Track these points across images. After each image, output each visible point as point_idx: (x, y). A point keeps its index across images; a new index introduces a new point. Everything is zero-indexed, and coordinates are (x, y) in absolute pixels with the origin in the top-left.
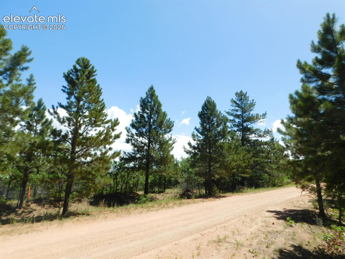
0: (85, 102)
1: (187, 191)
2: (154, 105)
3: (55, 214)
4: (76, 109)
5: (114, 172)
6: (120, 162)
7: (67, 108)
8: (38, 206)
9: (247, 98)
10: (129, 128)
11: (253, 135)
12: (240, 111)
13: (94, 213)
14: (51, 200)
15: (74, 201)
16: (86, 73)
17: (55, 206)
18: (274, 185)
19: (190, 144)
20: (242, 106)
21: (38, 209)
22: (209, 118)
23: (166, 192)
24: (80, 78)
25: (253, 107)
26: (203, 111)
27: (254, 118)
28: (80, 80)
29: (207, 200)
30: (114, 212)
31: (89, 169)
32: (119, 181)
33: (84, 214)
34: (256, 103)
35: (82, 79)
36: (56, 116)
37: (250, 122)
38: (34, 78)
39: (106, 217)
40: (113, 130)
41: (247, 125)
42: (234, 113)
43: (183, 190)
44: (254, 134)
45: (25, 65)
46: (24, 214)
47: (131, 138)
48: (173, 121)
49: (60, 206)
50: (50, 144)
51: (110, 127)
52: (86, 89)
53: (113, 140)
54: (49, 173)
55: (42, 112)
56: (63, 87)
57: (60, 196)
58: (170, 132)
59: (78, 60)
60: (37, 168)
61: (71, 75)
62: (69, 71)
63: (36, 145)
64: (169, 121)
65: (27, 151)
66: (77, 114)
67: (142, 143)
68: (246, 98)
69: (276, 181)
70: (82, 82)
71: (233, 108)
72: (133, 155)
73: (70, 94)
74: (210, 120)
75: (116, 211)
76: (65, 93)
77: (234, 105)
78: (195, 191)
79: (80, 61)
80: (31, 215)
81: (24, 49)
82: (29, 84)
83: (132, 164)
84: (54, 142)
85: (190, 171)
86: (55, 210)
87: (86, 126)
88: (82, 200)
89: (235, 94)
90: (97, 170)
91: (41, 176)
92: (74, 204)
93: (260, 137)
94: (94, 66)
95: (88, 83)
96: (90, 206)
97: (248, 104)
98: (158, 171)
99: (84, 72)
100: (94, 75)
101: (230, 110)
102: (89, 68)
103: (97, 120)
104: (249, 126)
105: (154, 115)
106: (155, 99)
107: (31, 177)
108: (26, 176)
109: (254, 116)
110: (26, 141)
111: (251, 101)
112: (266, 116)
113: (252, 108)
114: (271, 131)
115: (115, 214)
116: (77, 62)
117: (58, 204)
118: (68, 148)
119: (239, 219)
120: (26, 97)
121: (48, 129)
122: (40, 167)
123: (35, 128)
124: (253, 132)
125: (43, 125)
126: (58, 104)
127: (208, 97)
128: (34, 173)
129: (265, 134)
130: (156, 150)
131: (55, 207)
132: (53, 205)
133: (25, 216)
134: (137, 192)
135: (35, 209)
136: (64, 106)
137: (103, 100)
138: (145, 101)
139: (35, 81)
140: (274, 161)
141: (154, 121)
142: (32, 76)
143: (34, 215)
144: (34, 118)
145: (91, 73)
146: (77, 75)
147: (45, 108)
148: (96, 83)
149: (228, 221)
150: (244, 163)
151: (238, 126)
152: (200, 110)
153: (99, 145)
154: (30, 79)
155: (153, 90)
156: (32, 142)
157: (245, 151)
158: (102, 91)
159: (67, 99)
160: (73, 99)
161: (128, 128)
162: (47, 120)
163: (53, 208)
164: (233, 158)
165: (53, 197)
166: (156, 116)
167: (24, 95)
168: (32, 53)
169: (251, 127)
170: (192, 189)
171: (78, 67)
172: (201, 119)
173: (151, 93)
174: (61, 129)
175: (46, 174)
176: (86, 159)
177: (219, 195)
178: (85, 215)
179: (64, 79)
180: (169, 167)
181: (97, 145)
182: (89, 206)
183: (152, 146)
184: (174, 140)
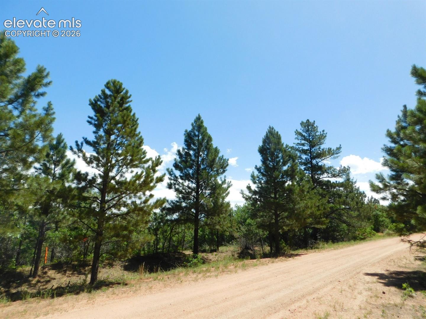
0: (118, 136)
1: (247, 248)
2: (203, 139)
3: (80, 283)
4: (106, 145)
5: (153, 227)
6: (161, 213)
7: (94, 145)
8: (58, 273)
9: (316, 129)
10: (172, 169)
11: (325, 175)
12: (307, 145)
13: (133, 282)
14: (74, 264)
15: (104, 265)
16: (119, 99)
17: (80, 273)
18: (355, 238)
19: (249, 188)
20: (310, 139)
21: (58, 277)
22: (272, 154)
23: (220, 251)
24: (110, 105)
25: (323, 139)
26: (265, 145)
27: (326, 153)
28: (111, 109)
29: (277, 260)
30: (159, 280)
31: (124, 223)
32: (159, 237)
33: (119, 284)
34: (327, 135)
35: (113, 106)
36: (81, 155)
37: (321, 159)
38: (52, 106)
39: (151, 288)
40: (155, 171)
41: (316, 162)
42: (300, 148)
43: (241, 247)
44: (326, 173)
45: (41, 90)
46: (39, 284)
47: (175, 182)
48: (227, 158)
49: (87, 272)
50: (73, 191)
51: (150, 167)
52: (119, 118)
53: (154, 184)
54: (71, 230)
55: (62, 152)
56: (89, 117)
57: (85, 259)
58: (224, 173)
59: (108, 83)
60: (57, 223)
61: (99, 103)
62: (96, 97)
63: (56, 193)
64: (221, 158)
65: (45, 201)
66: (108, 151)
67: (189, 188)
68: (314, 129)
69: (357, 232)
70: (113, 110)
71: (299, 142)
72: (178, 204)
73: (98, 126)
74: (274, 157)
75: (162, 279)
76: (91, 125)
77: (300, 137)
78: (256, 248)
79: (111, 85)
80: (49, 286)
81: (40, 71)
82: (46, 114)
83: (175, 216)
84: (78, 188)
85: (248, 222)
86: (80, 279)
87: (120, 166)
88: (114, 263)
89: (301, 124)
90: (135, 224)
91: (60, 233)
92: (103, 270)
93: (335, 177)
94: (128, 89)
95: (120, 111)
96: (125, 272)
97: (317, 136)
98: (209, 224)
99: (115, 98)
100: (128, 102)
101: (295, 144)
102: (122, 93)
103: (134, 158)
104: (320, 164)
105: (203, 152)
106: (204, 132)
107: (48, 236)
108: (42, 234)
109: (326, 151)
110: (43, 188)
111: (320, 132)
112: (340, 150)
113: (322, 141)
114: (348, 169)
115: (161, 283)
116: (107, 86)
117: (83, 270)
118: (95, 196)
119: (333, 287)
120: (43, 129)
121: (69, 173)
122: (60, 221)
123: (53, 172)
124: (325, 170)
125: (63, 167)
126: (83, 140)
127: (270, 127)
128: (52, 230)
129: (341, 173)
130: (207, 196)
131: (80, 275)
132: (76, 271)
133: (41, 287)
134: (183, 252)
135: (54, 277)
136: (91, 142)
137: (140, 133)
138: (191, 134)
139: (54, 111)
140: (353, 207)
141: (203, 159)
142: (50, 104)
143: (53, 286)
144: (52, 159)
145: (124, 99)
146: (107, 103)
147: (65, 146)
148: (131, 112)
149: (318, 289)
150: (318, 211)
151: (305, 164)
152: (261, 144)
153: (137, 191)
154: (48, 108)
155: (200, 121)
156: (51, 189)
157: (318, 195)
158: (138, 122)
159: (94, 132)
160: (101, 132)
161: (170, 170)
162: (68, 161)
163: (77, 275)
164: (307, 204)
165: (76, 261)
166: (206, 153)
167: (41, 127)
168: (50, 74)
169: (323, 164)
170: (253, 246)
171: (108, 92)
172: (262, 156)
173: (198, 124)
174: (88, 171)
175: (67, 231)
176: (119, 210)
177: (289, 253)
178: (122, 284)
179: (90, 107)
180: (225, 218)
181: (135, 191)
182: (123, 271)
183: (201, 191)
184: (229, 184)
